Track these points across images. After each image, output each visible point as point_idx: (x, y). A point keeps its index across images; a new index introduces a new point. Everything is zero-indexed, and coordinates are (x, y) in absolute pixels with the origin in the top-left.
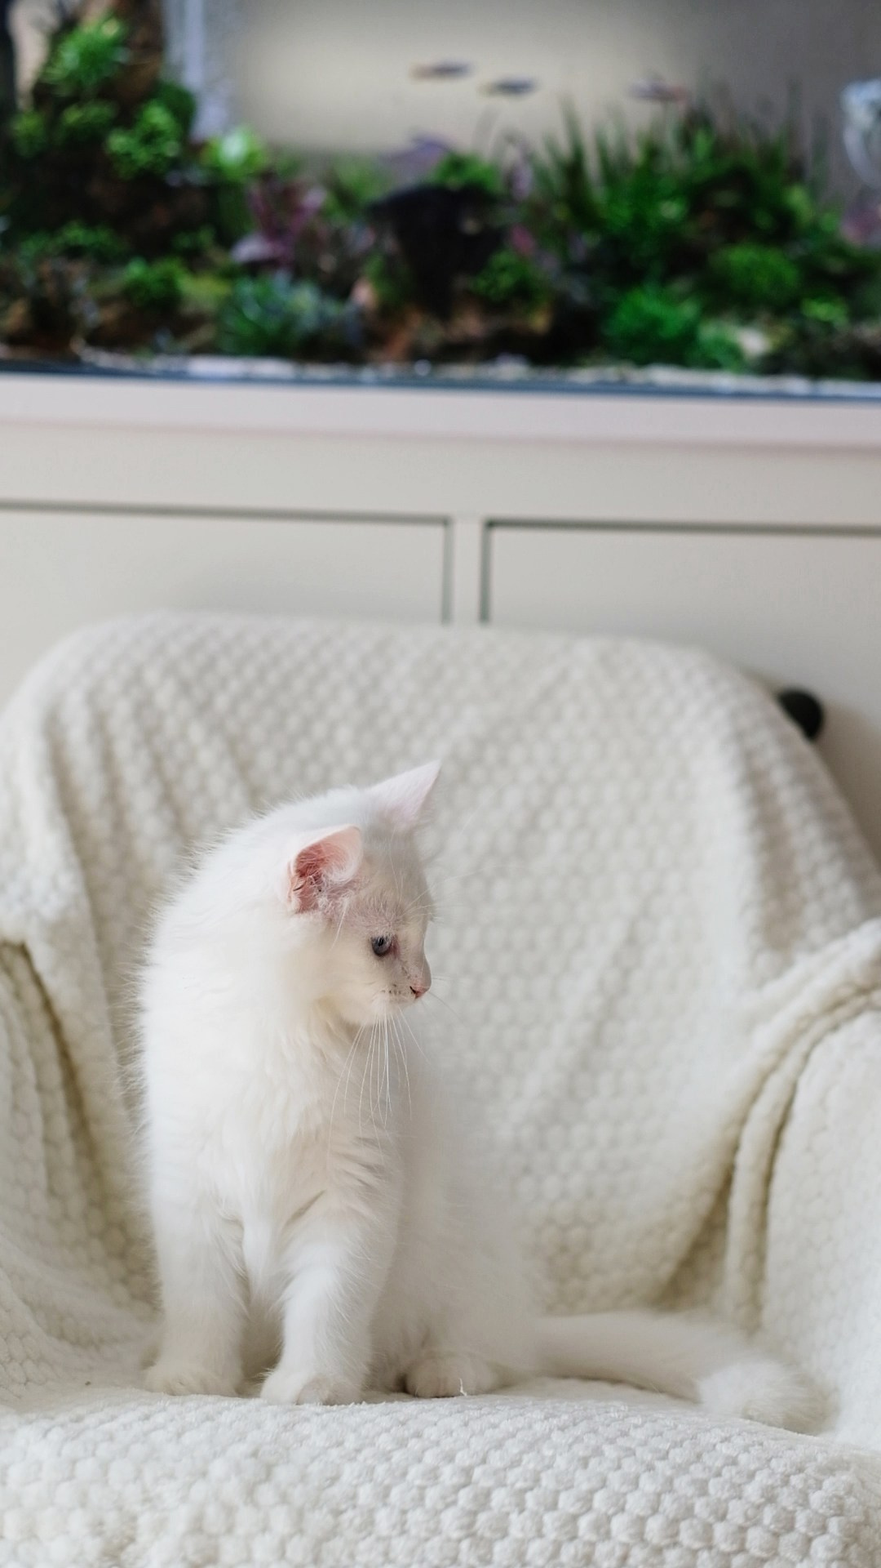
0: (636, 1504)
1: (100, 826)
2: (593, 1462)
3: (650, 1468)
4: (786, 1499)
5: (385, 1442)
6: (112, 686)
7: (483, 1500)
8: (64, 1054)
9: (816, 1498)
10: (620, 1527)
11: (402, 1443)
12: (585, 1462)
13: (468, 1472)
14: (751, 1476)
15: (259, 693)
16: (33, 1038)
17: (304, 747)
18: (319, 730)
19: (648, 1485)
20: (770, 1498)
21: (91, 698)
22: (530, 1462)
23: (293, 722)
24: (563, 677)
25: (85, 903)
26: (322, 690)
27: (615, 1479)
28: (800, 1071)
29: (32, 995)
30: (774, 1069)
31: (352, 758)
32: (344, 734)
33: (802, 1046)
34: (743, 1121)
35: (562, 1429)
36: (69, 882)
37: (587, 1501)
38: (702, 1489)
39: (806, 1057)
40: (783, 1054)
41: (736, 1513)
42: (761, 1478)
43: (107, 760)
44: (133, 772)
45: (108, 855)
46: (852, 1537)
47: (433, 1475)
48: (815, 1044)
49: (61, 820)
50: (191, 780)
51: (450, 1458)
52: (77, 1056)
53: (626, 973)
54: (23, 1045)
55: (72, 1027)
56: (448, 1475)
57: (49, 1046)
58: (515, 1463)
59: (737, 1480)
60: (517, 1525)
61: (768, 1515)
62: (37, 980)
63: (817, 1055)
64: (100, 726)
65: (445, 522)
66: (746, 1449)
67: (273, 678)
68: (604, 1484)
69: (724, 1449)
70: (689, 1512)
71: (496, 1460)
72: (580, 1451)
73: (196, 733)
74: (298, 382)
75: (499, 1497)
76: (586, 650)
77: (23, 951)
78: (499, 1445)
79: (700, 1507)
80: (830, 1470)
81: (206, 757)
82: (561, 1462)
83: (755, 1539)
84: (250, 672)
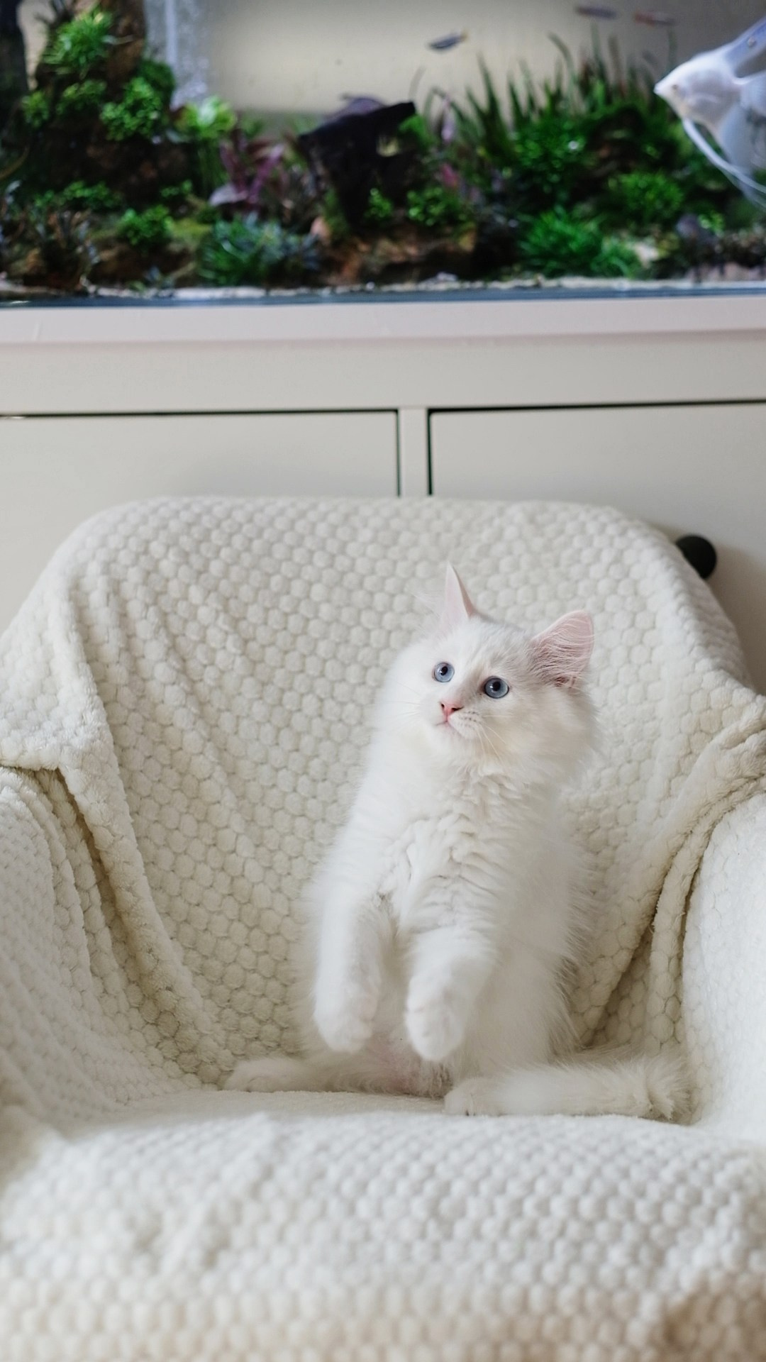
0: (570, 1187)
1: (119, 673)
2: (536, 1157)
3: (582, 1159)
4: (695, 1179)
5: (362, 1148)
6: (124, 558)
7: (445, 1189)
8: (97, 860)
9: (720, 1179)
10: (558, 1207)
11: (377, 1147)
12: (529, 1157)
13: (431, 1168)
14: (665, 1163)
15: (246, 559)
16: (70, 847)
17: (285, 603)
18: (297, 588)
19: (581, 1173)
20: (681, 1179)
21: (107, 568)
22: (483, 1159)
23: (276, 581)
24: (499, 536)
25: (108, 735)
26: (298, 555)
27: (554, 1170)
28: (704, 847)
29: (66, 809)
32: (318, 592)
35: (512, 1133)
36: (95, 718)
37: (530, 1187)
38: (625, 1174)
39: (708, 835)
40: (687, 834)
41: (654, 1192)
42: (675, 1165)
43: (123, 617)
44: (144, 628)
45: (127, 695)
46: (751, 1208)
47: (403, 1171)
48: (715, 823)
49: (86, 668)
50: (192, 633)
51: (416, 1157)
52: (108, 862)
54: (62, 853)
55: (103, 837)
56: (416, 1171)
57: (84, 853)
58: (472, 1158)
59: (654, 1166)
60: (474, 1208)
61: (680, 1193)
62: (71, 800)
63: (718, 832)
64: (115, 590)
65: (396, 411)
66: (662, 1142)
67: (257, 545)
68: (544, 1172)
69: (645, 1144)
70: (614, 1192)
71: (455, 1157)
72: (525, 1148)
73: (195, 594)
74: (267, 301)
75: (458, 1187)
76: (516, 512)
77: (58, 775)
78: (458, 1146)
79: (624, 1189)
80: (733, 1156)
81: (204, 614)
82: (509, 1158)
83: (671, 1212)
84: (238, 541)
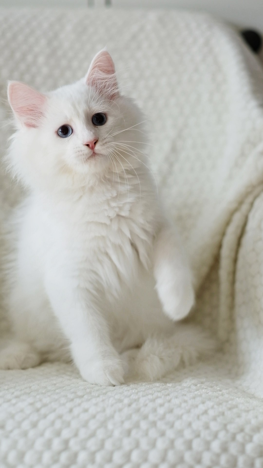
0: (153, 456)
2: (134, 433)
3: (163, 434)
4: (233, 449)
7: (74, 458)
9: (249, 448)
13: (66, 442)
14: (216, 436)
17: (23, 67)
18: (30, 58)
19: (161, 444)
20: (225, 449)
22: (100, 434)
23: (18, 55)
24: (142, 29)
26: (32, 40)
27: (144, 444)
28: (250, 210)
30: (236, 210)
31: (45, 70)
32: (41, 60)
33: (249, 199)
34: (223, 234)
37: (128, 456)
38: (189, 446)
39: (252, 204)
40: (241, 203)
41: (207, 459)
42: (221, 437)
47: (48, 444)
48: (255, 198)
51: (58, 434)
53: (171, 165)
56: (57, 444)
58: (93, 435)
59: (209, 438)
63: (257, 203)
67: (9, 35)
68: (137, 445)
70: (181, 460)
71: (82, 434)
72: (128, 425)
75: (82, 457)
76: (152, 16)
78: (86, 424)
79: (188, 457)
82: (117, 433)
